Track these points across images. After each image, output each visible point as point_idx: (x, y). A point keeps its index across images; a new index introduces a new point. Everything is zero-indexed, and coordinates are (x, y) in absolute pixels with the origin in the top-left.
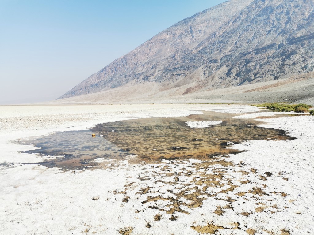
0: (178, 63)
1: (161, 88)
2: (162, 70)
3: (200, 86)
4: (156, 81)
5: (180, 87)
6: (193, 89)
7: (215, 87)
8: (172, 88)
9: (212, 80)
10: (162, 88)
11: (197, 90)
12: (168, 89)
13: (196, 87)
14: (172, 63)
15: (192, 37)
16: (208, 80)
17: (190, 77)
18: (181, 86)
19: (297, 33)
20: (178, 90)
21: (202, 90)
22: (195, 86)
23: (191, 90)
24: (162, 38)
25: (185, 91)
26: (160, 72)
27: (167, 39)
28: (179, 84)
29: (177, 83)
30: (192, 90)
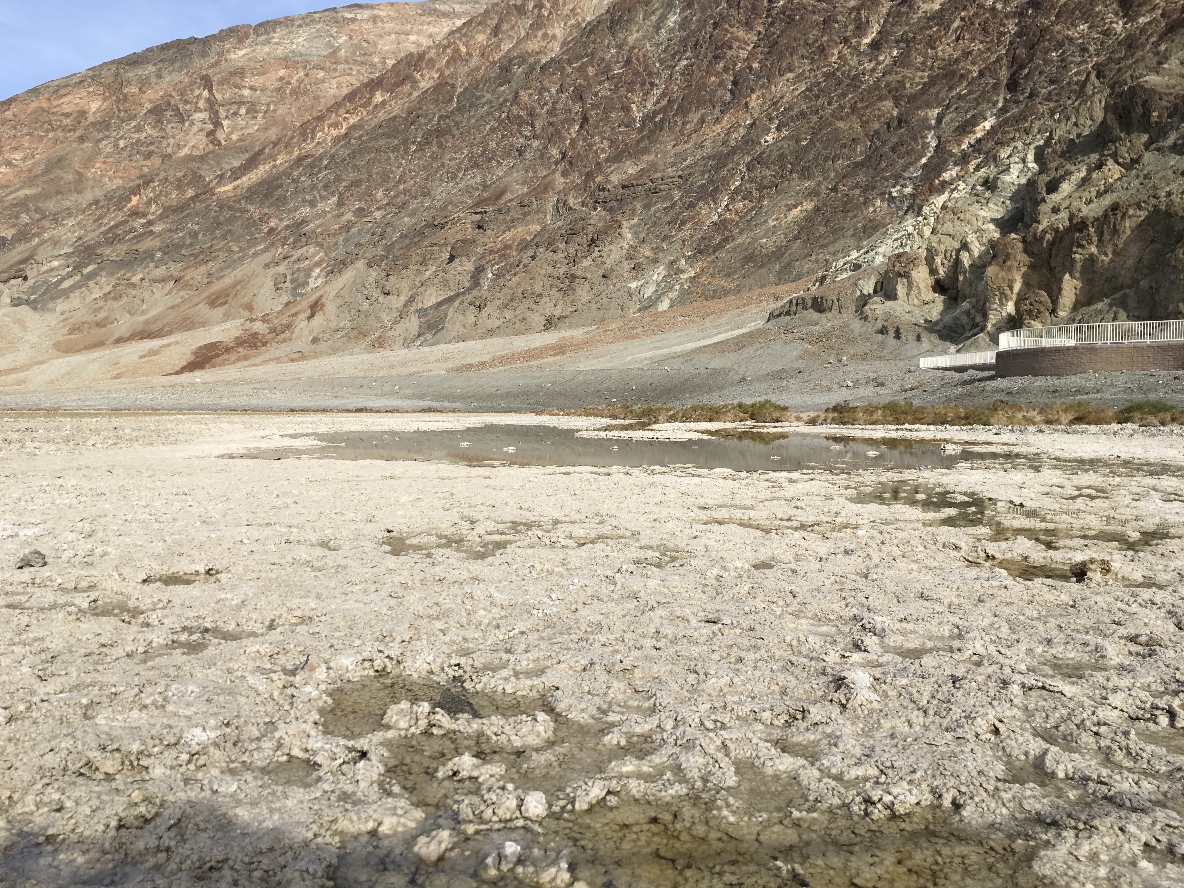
0: (151, 232)
1: (61, 338)
2: (68, 255)
3: (260, 337)
4: (33, 305)
5: (165, 341)
6: (228, 350)
7: (322, 346)
8: (119, 341)
9: (313, 315)
10: (69, 337)
11: (246, 358)
12: (99, 344)
13: (239, 342)
14: (116, 226)
15: (211, 127)
16: (295, 315)
17: (208, 297)
18: (170, 333)
19: (612, 173)
20: (153, 353)
21: (268, 356)
22: (237, 338)
23: (217, 356)
24: (66, 109)
25: (192, 358)
26: (55, 263)
27: (91, 119)
28: (160, 325)
29: (147, 322)
30: (225, 356)
